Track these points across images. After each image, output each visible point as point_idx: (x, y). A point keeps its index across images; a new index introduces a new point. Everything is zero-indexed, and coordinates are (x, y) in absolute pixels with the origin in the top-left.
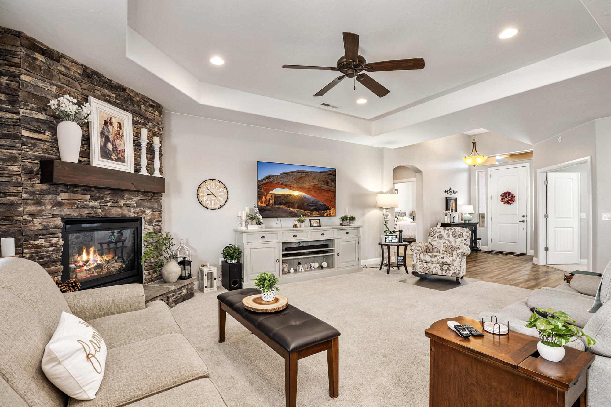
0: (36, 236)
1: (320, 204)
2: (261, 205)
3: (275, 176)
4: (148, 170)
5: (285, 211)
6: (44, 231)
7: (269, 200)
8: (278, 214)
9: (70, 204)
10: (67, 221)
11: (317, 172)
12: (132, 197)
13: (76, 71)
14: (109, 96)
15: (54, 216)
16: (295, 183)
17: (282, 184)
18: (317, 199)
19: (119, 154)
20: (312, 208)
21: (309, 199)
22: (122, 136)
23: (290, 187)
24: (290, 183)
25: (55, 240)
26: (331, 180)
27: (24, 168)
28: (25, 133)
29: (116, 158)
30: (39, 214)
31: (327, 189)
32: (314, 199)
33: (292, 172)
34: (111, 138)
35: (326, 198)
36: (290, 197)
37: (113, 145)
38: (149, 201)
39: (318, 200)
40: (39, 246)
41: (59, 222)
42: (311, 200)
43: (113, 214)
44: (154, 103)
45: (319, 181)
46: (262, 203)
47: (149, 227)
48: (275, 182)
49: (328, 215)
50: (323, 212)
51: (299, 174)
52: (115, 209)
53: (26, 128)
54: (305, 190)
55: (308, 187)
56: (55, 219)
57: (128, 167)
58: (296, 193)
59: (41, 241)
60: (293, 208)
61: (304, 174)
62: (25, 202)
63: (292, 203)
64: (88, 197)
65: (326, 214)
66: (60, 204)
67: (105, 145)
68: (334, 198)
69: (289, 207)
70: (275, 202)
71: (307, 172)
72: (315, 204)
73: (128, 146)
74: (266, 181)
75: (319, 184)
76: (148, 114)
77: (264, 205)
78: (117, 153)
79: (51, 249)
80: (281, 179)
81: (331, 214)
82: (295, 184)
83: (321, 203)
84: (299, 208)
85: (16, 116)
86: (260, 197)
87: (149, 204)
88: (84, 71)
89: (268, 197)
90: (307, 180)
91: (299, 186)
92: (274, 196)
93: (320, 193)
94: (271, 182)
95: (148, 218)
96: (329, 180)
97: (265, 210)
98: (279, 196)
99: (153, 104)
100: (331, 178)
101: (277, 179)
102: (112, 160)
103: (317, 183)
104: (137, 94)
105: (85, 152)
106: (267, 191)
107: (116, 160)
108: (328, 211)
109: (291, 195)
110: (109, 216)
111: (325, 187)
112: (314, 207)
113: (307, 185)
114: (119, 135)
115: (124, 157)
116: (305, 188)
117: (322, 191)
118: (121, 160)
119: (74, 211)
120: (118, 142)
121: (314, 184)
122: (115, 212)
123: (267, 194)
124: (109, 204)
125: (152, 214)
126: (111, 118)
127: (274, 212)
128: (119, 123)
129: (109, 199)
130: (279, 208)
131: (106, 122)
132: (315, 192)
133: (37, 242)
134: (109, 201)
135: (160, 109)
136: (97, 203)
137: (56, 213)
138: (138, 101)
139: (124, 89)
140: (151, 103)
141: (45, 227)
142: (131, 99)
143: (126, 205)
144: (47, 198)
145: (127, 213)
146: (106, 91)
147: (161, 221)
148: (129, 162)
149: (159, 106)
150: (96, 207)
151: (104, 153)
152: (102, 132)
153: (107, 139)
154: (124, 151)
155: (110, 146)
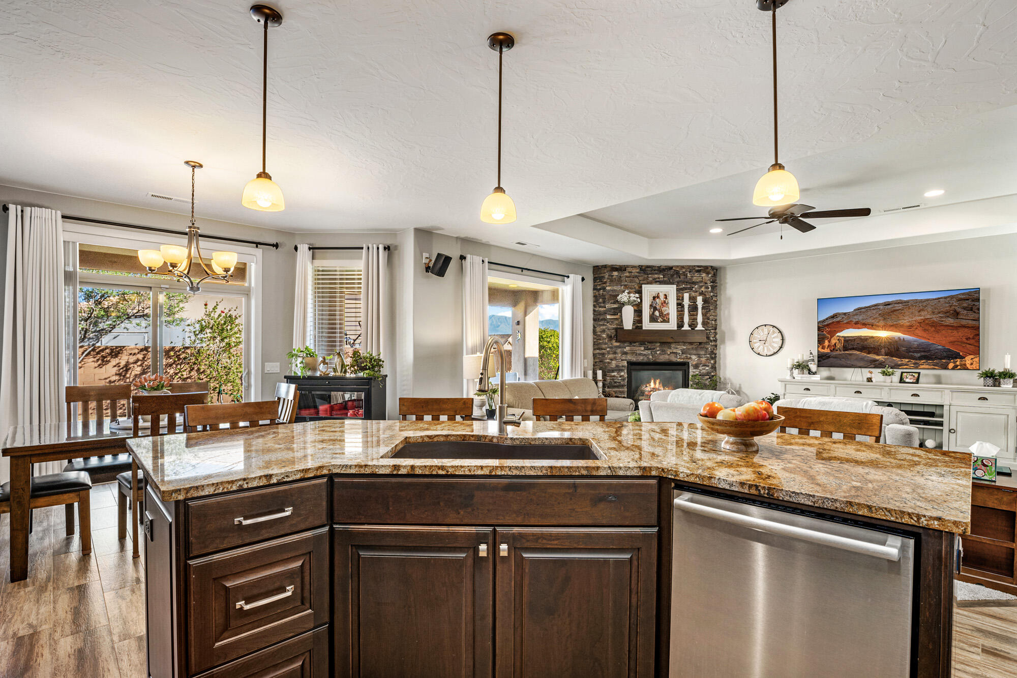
0: (613, 371)
1: (937, 349)
2: (823, 350)
3: (845, 314)
4: (690, 326)
5: (862, 359)
6: (617, 368)
7: (835, 344)
8: (849, 362)
9: (632, 353)
10: (630, 364)
11: (928, 300)
12: (678, 347)
13: (635, 271)
14: (659, 278)
15: (622, 360)
16: (880, 320)
17: (857, 323)
18: (928, 341)
20: (919, 355)
21: (909, 342)
22: (667, 304)
23: (872, 326)
24: (870, 321)
25: (622, 374)
26: (965, 308)
27: (608, 335)
28: (608, 317)
29: (662, 320)
30: (615, 359)
31: (955, 325)
32: (923, 341)
33: (875, 305)
34: (658, 307)
35: (952, 339)
36: (872, 339)
37: (659, 312)
38: (696, 349)
39: (931, 342)
40: (614, 376)
41: (625, 363)
42: (915, 343)
43: (661, 359)
45: (933, 312)
46: (823, 348)
47: (694, 370)
48: (845, 322)
49: (959, 367)
50: (944, 361)
51: (890, 306)
52: (663, 355)
53: (609, 314)
54: (901, 329)
55: (908, 324)
56: (623, 362)
57: (672, 325)
58: (883, 334)
59: (615, 374)
60: (878, 355)
61: (901, 305)
62: (609, 353)
63: (874, 348)
64: (643, 348)
65: (951, 365)
66: (626, 353)
67: (653, 313)
68: (973, 338)
69: (869, 353)
70: (844, 347)
71: (908, 302)
72: (923, 348)
73: (672, 310)
74: (831, 322)
75: (935, 318)
76: (694, 279)
77: (827, 351)
78: (663, 317)
79: (620, 378)
80: (855, 317)
81: (965, 365)
82: (882, 321)
83: (940, 347)
84: (889, 354)
85: (605, 309)
86: (821, 341)
87: (695, 352)
88: (641, 269)
89: (833, 341)
90: (907, 313)
91: (890, 323)
92: (842, 339)
93: (937, 332)
94: (838, 322)
95: (694, 363)
96: (959, 310)
97: (829, 357)
98: (851, 338)
100: (965, 305)
101: (849, 317)
102: (658, 322)
103: (929, 317)
104: (683, 267)
105: (638, 320)
106: (832, 334)
107: (661, 322)
108: (959, 360)
109: (872, 337)
110: (658, 361)
111: (950, 321)
112: (923, 354)
113: (905, 321)
114: (665, 303)
115: (669, 319)
116: (902, 326)
117: (942, 328)
118: (666, 320)
119: (634, 357)
120: (663, 309)
121: (922, 318)
122: (663, 358)
123: (831, 337)
124: (658, 352)
125: (699, 359)
126: (658, 293)
127: (844, 360)
128: (665, 295)
129: (658, 349)
130: (850, 355)
131: (654, 298)
132: (925, 330)
133: (613, 374)
134: (658, 351)
135: (708, 270)
136: (649, 352)
137: (624, 358)
138: (684, 272)
139: (671, 268)
140: (697, 269)
141: (617, 366)
142: (677, 273)
143: (673, 353)
144: (619, 350)
145: (673, 359)
146: (656, 276)
147: (708, 366)
148: (673, 322)
149: (706, 267)
150: (649, 355)
151: (653, 319)
152: (651, 306)
153: (655, 309)
154: (668, 314)
155: (657, 313)
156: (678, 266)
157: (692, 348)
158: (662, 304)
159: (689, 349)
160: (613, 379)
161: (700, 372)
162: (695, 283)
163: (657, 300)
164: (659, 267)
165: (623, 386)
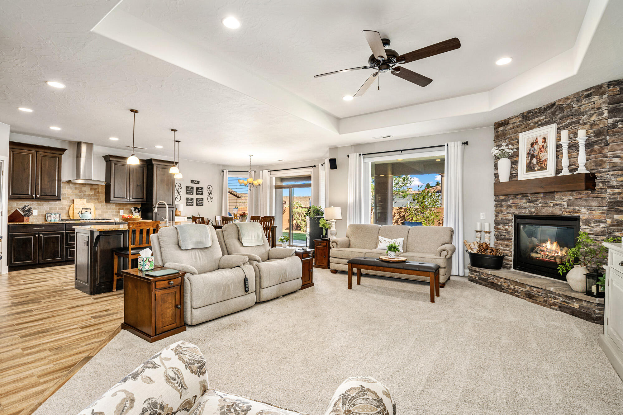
0: (499, 224)
4: (570, 170)
6: (501, 221)
9: (515, 206)
10: (517, 217)
12: (564, 197)
13: (518, 121)
14: (540, 121)
15: (508, 213)
19: (542, 164)
22: (545, 148)
25: (507, 227)
29: (539, 168)
30: (501, 212)
34: (536, 154)
37: (537, 159)
38: (587, 199)
40: (500, 229)
41: (510, 217)
43: (544, 212)
44: (590, 90)
47: (585, 227)
52: (546, 208)
56: (508, 215)
57: (550, 173)
59: (500, 227)
62: (497, 206)
64: (524, 201)
66: (509, 206)
67: (530, 162)
78: (540, 164)
79: (504, 231)
87: (584, 203)
88: (523, 117)
95: (585, 218)
99: (589, 92)
102: (535, 171)
104: (567, 98)
107: (538, 170)
110: (540, 214)
114: (543, 148)
115: (547, 165)
118: (544, 168)
119: (516, 210)
120: (541, 155)
124: (541, 205)
125: (589, 213)
126: (537, 138)
128: (544, 138)
129: (540, 201)
131: (532, 145)
135: (603, 90)
136: (531, 204)
137: (508, 211)
138: (569, 104)
139: (553, 105)
140: (585, 93)
141: (502, 219)
142: (561, 109)
143: (557, 205)
144: (504, 203)
145: (558, 212)
146: (536, 119)
147: (604, 222)
148: (550, 168)
149: (600, 87)
150: (530, 207)
151: (530, 168)
152: (528, 154)
153: (533, 156)
154: (546, 160)
155: (534, 161)
156: (560, 100)
157: (581, 198)
158: (540, 149)
159: (576, 199)
160: (499, 232)
161: (591, 231)
162: (582, 114)
163: (535, 146)
164: (540, 109)
165: (509, 239)
